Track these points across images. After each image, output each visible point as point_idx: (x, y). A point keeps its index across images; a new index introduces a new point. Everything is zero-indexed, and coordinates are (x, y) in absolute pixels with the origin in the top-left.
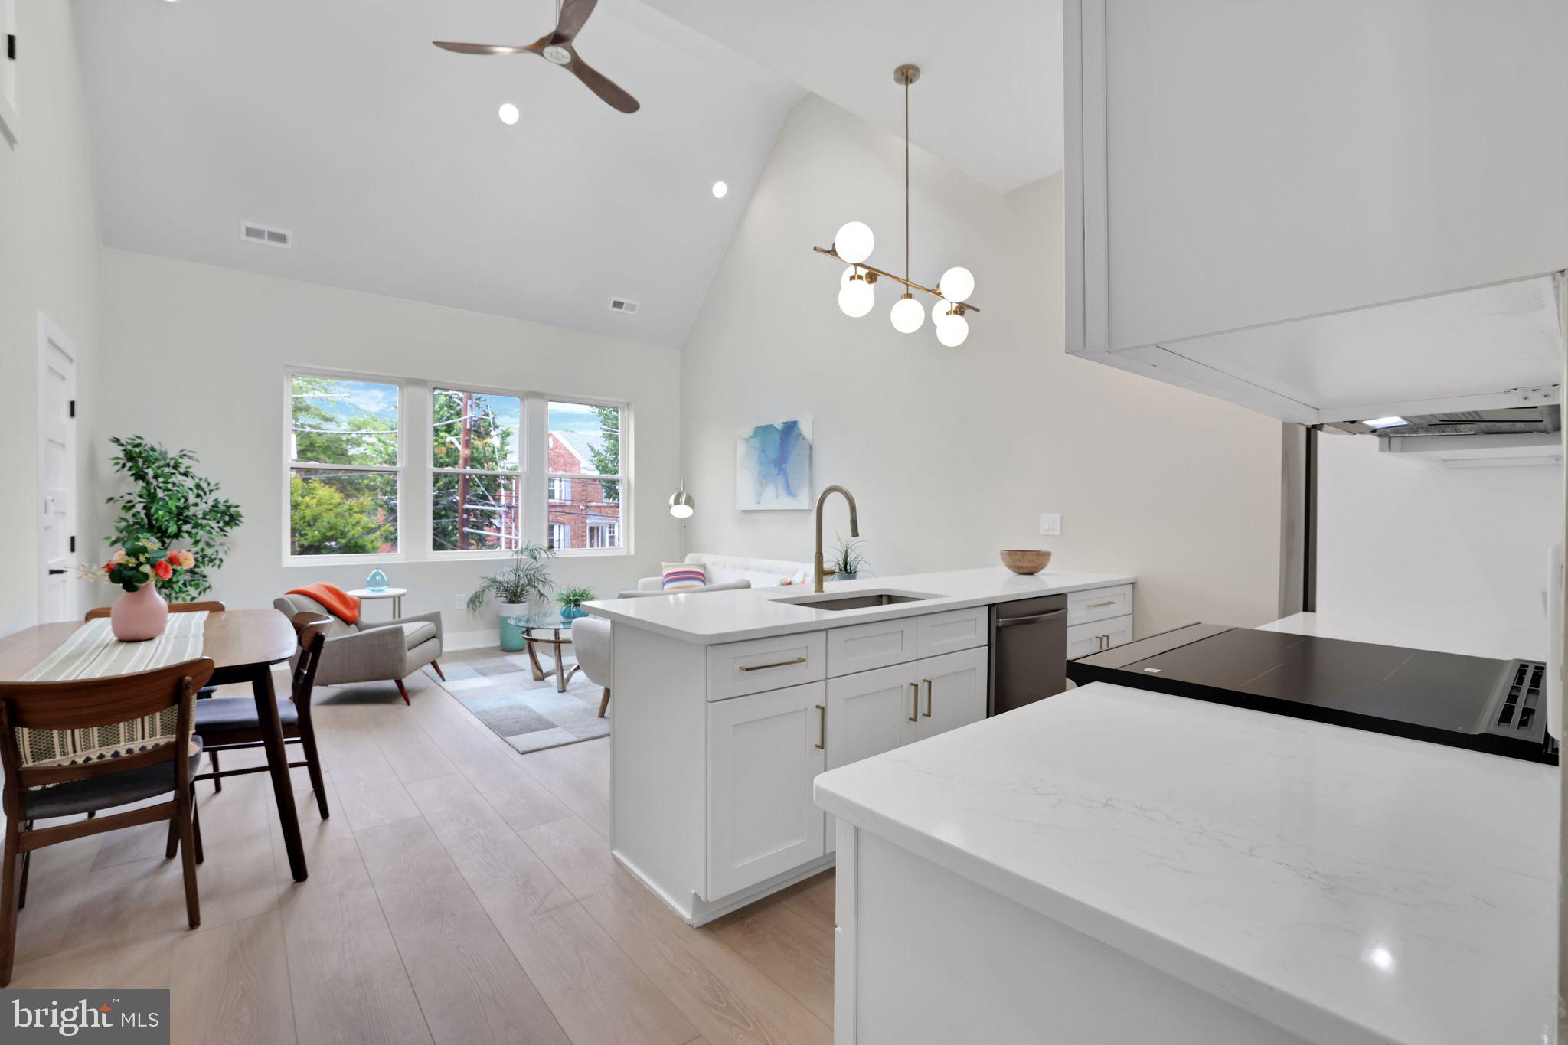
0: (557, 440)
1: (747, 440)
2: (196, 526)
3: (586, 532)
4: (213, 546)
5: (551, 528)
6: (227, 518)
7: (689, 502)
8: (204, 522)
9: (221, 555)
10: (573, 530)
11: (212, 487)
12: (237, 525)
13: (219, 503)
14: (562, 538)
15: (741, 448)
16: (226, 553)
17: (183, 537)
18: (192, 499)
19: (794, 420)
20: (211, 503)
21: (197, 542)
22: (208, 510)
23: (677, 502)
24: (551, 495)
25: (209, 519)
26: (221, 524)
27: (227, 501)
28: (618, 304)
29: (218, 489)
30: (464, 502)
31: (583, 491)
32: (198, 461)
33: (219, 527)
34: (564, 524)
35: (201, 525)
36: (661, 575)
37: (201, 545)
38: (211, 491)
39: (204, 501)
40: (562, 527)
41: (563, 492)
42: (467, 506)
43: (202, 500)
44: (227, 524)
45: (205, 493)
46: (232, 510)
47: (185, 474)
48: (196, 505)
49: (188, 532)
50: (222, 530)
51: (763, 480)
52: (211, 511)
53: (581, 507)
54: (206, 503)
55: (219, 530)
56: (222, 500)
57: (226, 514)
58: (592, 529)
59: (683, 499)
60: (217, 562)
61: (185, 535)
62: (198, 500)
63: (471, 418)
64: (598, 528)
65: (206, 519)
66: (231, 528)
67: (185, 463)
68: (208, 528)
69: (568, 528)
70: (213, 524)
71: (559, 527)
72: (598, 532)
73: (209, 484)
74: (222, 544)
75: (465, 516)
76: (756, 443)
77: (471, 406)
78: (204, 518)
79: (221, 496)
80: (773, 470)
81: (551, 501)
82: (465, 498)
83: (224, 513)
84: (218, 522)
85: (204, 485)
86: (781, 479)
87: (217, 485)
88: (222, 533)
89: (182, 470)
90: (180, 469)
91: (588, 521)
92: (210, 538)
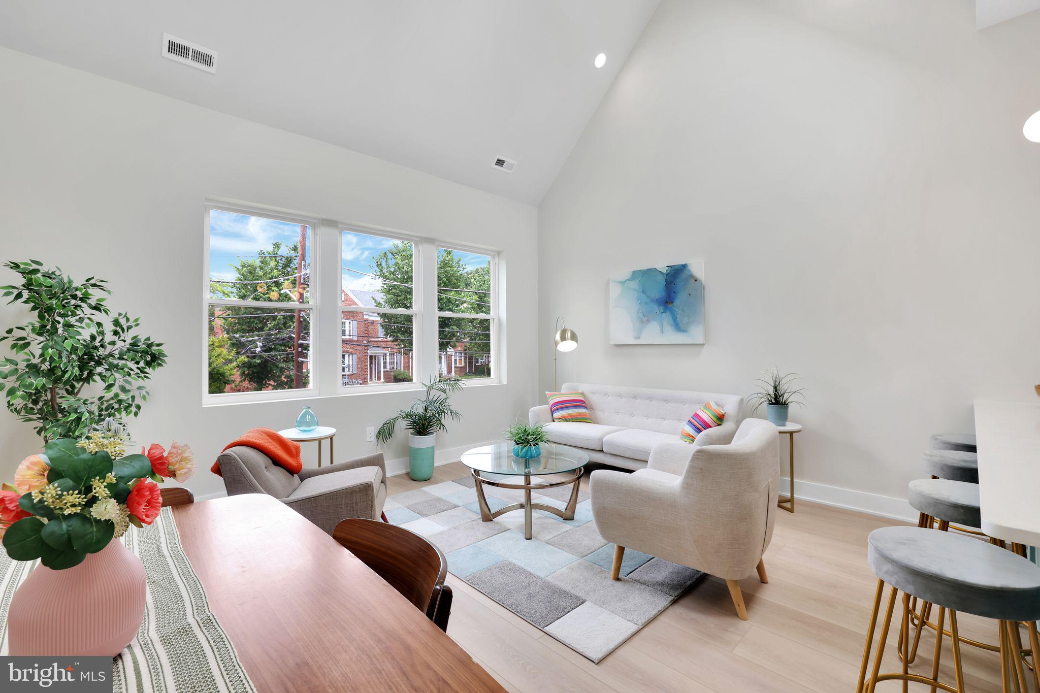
0: (347, 295)
1: (623, 283)
2: (112, 367)
3: (367, 359)
4: (129, 391)
5: (343, 356)
6: (149, 358)
7: (574, 337)
8: (121, 362)
9: (138, 401)
10: (359, 358)
11: (131, 323)
12: (160, 365)
13: (139, 340)
14: (351, 363)
15: (615, 291)
16: (144, 398)
17: (95, 381)
18: (109, 337)
19: (684, 263)
20: (129, 341)
21: (110, 386)
22: (125, 349)
23: (563, 338)
24: (344, 333)
25: (126, 360)
26: (142, 364)
27: (148, 339)
28: (500, 162)
29: (137, 325)
30: (299, 339)
31: (365, 330)
32: (109, 292)
33: (138, 368)
34: (352, 354)
35: (117, 366)
36: (548, 403)
37: (115, 390)
38: (129, 328)
39: (121, 338)
40: (351, 356)
41: (352, 330)
42: (301, 341)
43: (119, 338)
44: (148, 364)
45: (123, 330)
46: (154, 348)
47: (97, 308)
48: (113, 343)
49: (100, 374)
50: (142, 372)
51: (644, 319)
52: (129, 350)
53: (364, 342)
54: (124, 341)
55: (139, 372)
56: (142, 338)
57: (147, 354)
58: (371, 357)
59: (569, 335)
60: (134, 409)
61: (97, 378)
62: (115, 338)
63: (304, 275)
64: (375, 356)
65: (123, 359)
66: (154, 369)
67: (96, 295)
68: (126, 370)
69: (355, 357)
70: (131, 365)
71: (349, 355)
72: (375, 359)
73: (128, 320)
74: (140, 388)
75: (300, 349)
76: (634, 285)
77: (305, 265)
78: (121, 358)
79: (142, 333)
80: (656, 308)
81: (343, 337)
82: (299, 335)
83: (145, 353)
84: (138, 363)
85: (123, 321)
86: (667, 317)
87: (136, 320)
88: (142, 375)
89: (93, 302)
90: (89, 301)
91: (369, 352)
92: (127, 381)
